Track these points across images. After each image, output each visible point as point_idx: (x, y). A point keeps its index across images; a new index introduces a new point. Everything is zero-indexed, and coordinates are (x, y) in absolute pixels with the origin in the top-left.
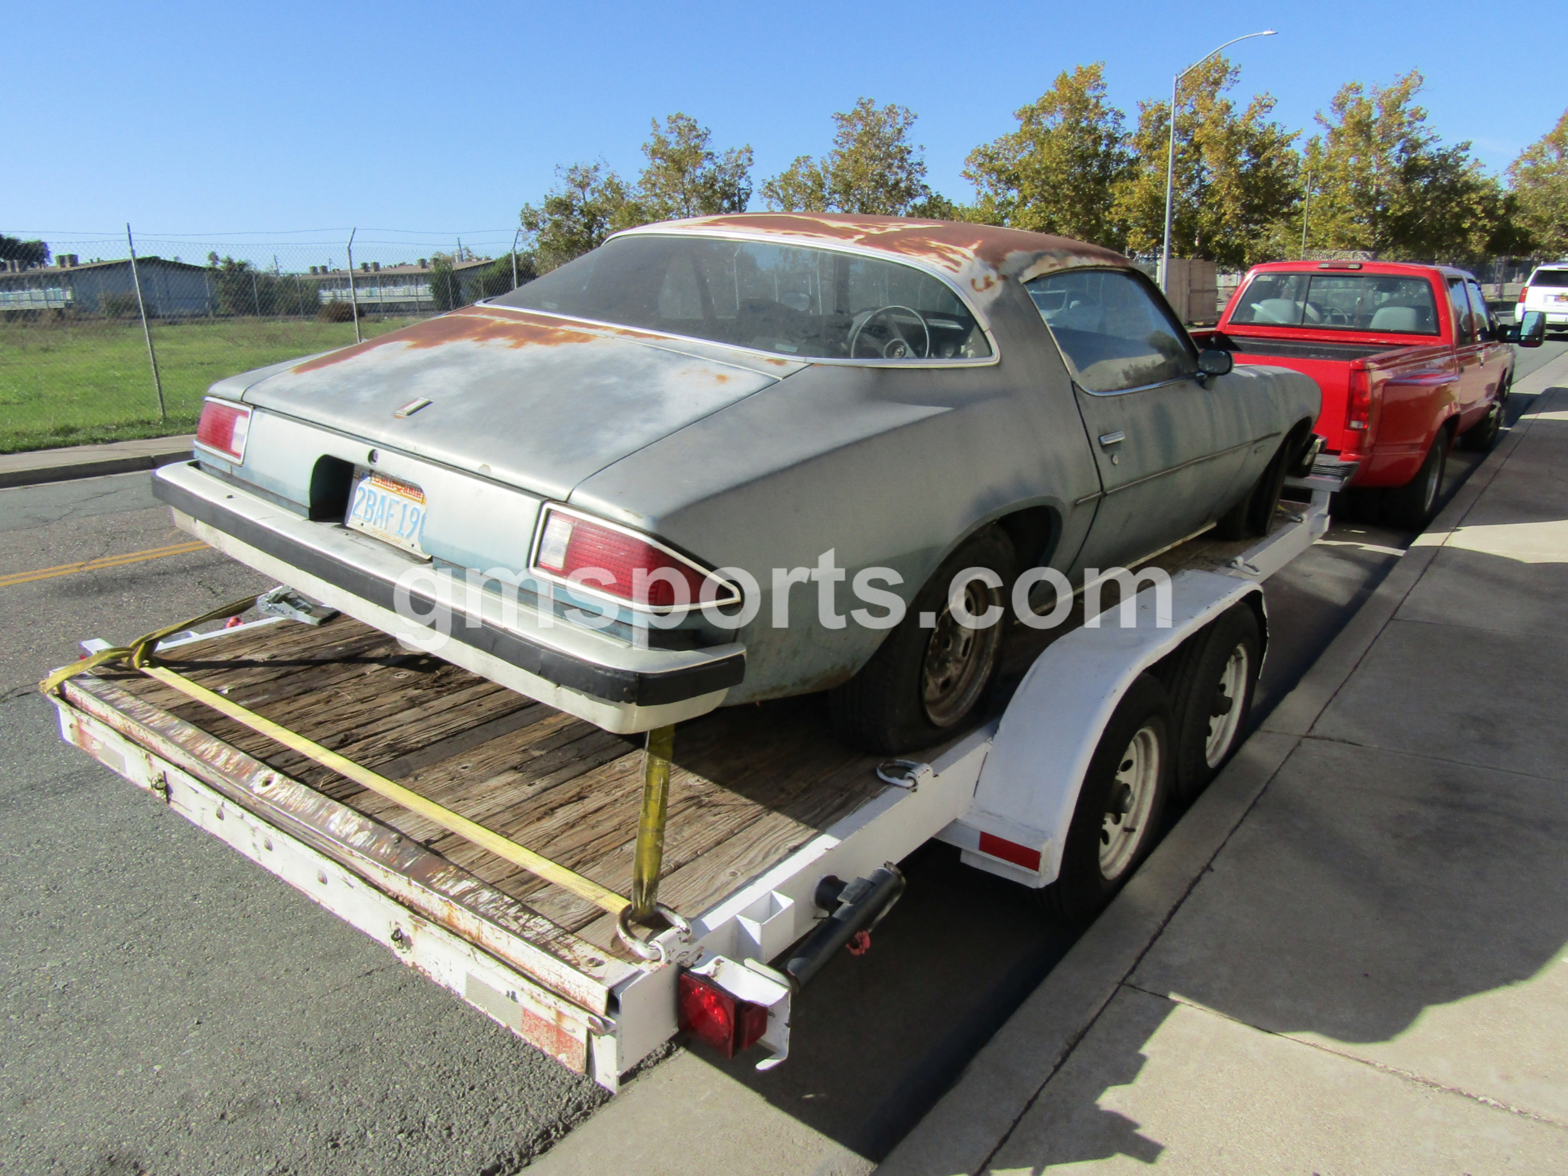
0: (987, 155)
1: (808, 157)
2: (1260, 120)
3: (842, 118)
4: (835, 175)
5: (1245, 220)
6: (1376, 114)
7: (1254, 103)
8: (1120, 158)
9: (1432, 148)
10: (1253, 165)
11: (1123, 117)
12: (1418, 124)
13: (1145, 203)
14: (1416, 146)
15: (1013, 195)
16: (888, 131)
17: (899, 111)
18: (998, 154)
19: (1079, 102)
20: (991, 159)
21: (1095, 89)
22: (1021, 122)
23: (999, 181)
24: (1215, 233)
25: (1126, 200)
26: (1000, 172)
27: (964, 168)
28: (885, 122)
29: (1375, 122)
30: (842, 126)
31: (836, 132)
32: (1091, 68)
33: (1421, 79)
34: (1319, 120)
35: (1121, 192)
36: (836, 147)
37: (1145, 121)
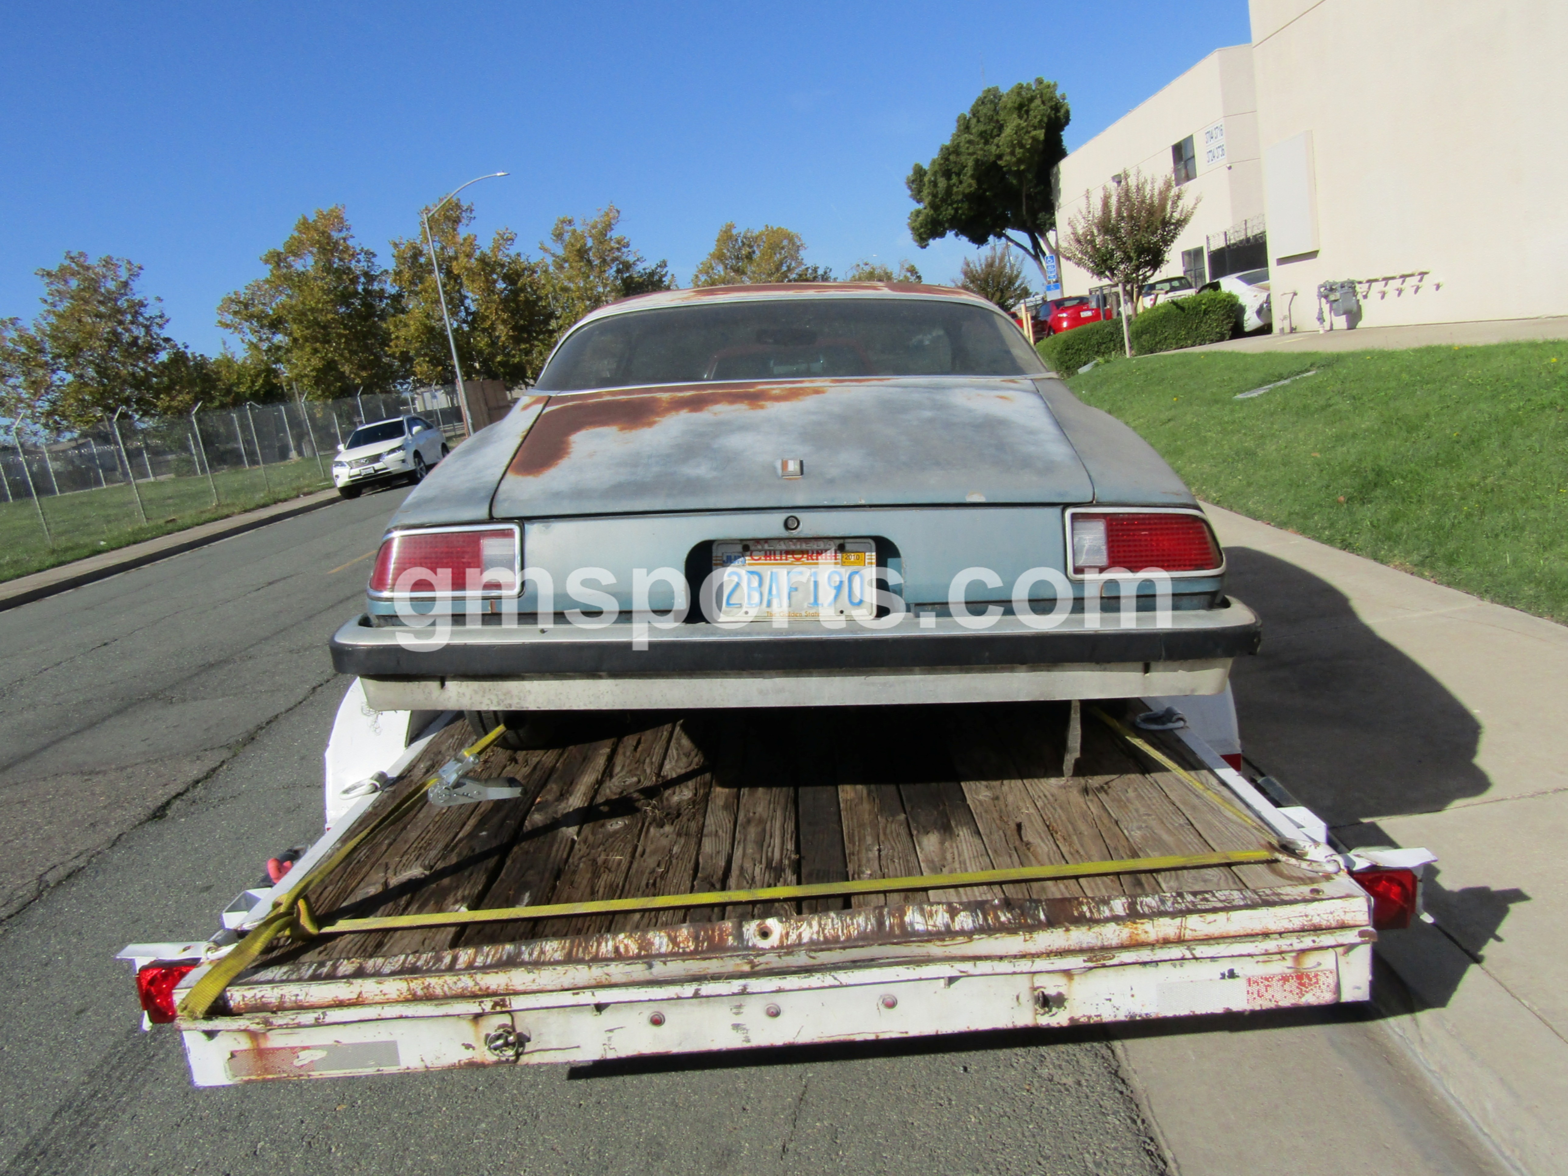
0: (240, 302)
1: (17, 319)
2: (507, 252)
3: (49, 274)
4: (54, 338)
5: (517, 340)
6: (590, 243)
7: (497, 237)
8: (381, 295)
9: (640, 267)
10: (510, 291)
11: (374, 255)
12: (624, 250)
13: (423, 333)
14: (627, 266)
15: (279, 339)
16: (112, 285)
17: (119, 263)
18: (253, 299)
19: (328, 244)
20: (246, 306)
21: (340, 231)
22: (271, 267)
23: (262, 327)
24: (495, 356)
25: (402, 333)
26: (260, 318)
27: (219, 318)
28: (105, 277)
29: (590, 249)
30: (52, 283)
31: (47, 290)
32: (332, 211)
33: (618, 212)
34: (545, 250)
35: (396, 326)
36: (47, 307)
37: (401, 258)
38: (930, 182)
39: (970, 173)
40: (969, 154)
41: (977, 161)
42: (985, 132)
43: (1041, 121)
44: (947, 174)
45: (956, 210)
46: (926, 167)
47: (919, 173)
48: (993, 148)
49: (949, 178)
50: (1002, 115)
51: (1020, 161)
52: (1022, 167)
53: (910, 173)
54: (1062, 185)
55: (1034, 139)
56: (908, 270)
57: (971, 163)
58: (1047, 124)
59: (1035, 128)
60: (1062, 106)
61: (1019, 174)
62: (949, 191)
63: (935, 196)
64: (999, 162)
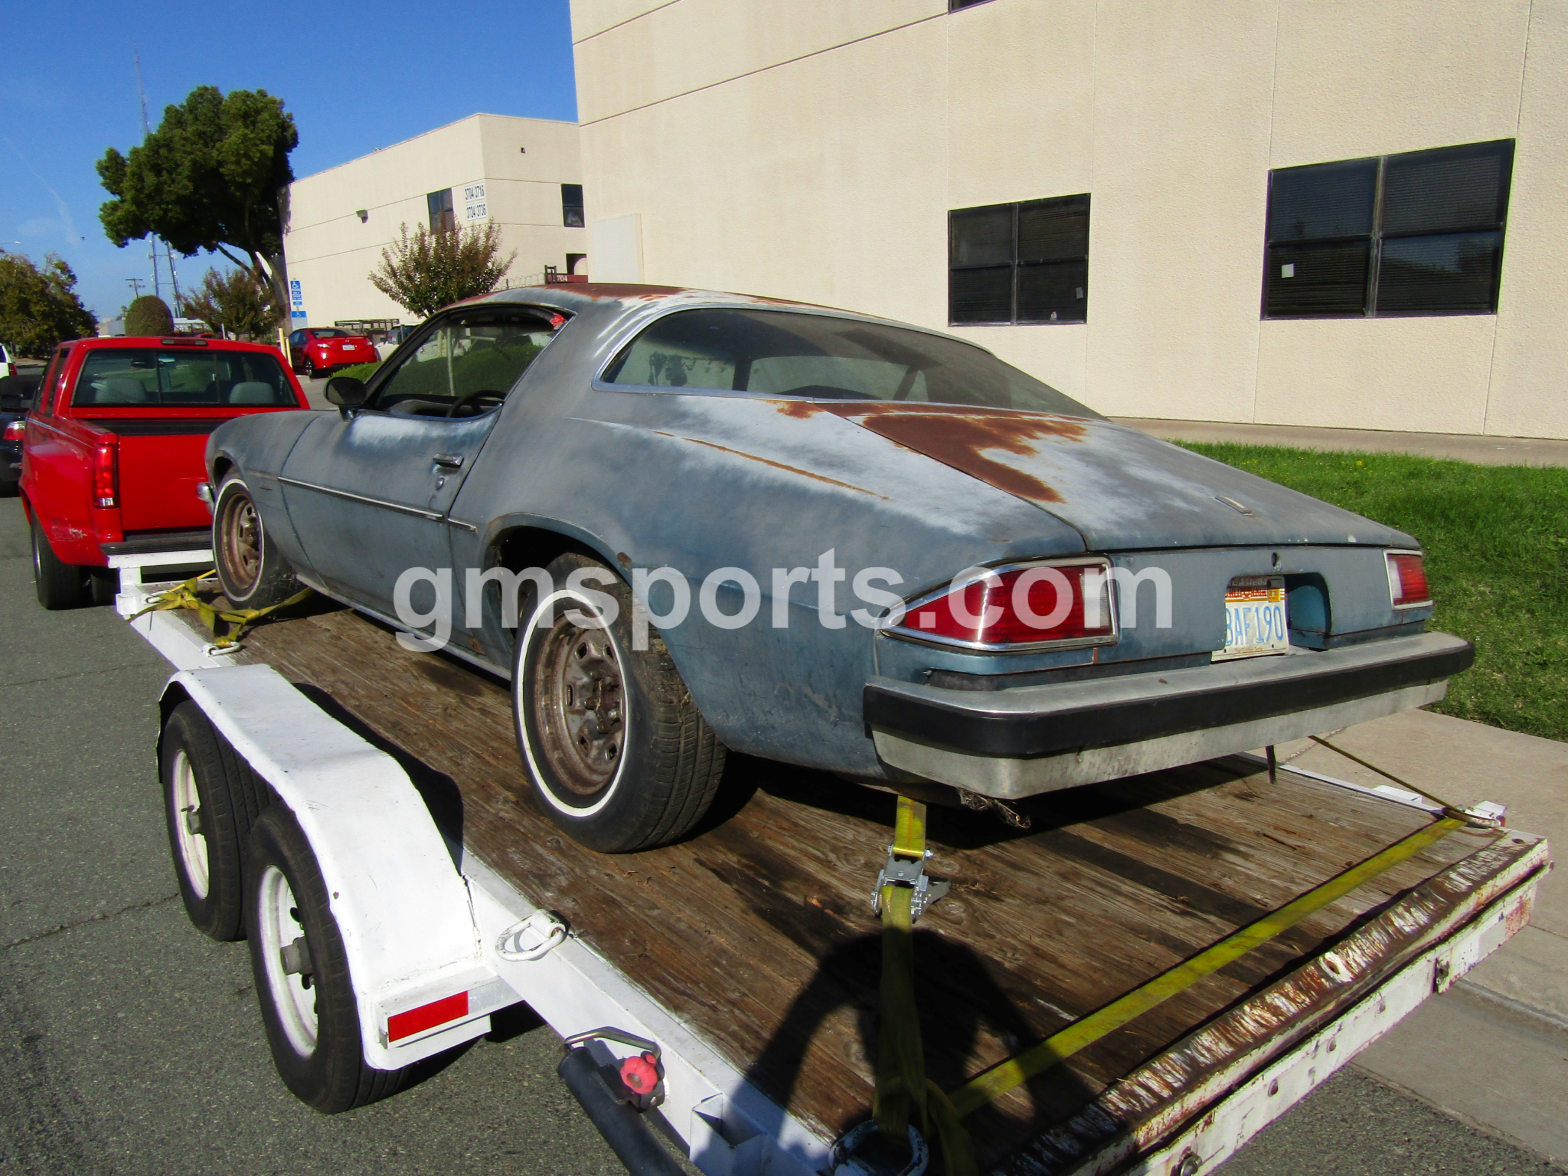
38: (133, 174)
39: (186, 173)
40: (185, 152)
41: (194, 162)
42: (204, 133)
43: (269, 137)
44: (157, 170)
45: (166, 211)
46: (125, 154)
47: (114, 158)
48: (215, 153)
49: (158, 174)
50: (224, 120)
51: (245, 173)
52: (249, 181)
53: (104, 157)
54: (292, 207)
55: (262, 152)
56: (57, 266)
57: (187, 163)
58: (275, 141)
59: (263, 143)
60: (290, 126)
61: (243, 186)
62: (158, 189)
63: (139, 191)
64: (221, 170)
